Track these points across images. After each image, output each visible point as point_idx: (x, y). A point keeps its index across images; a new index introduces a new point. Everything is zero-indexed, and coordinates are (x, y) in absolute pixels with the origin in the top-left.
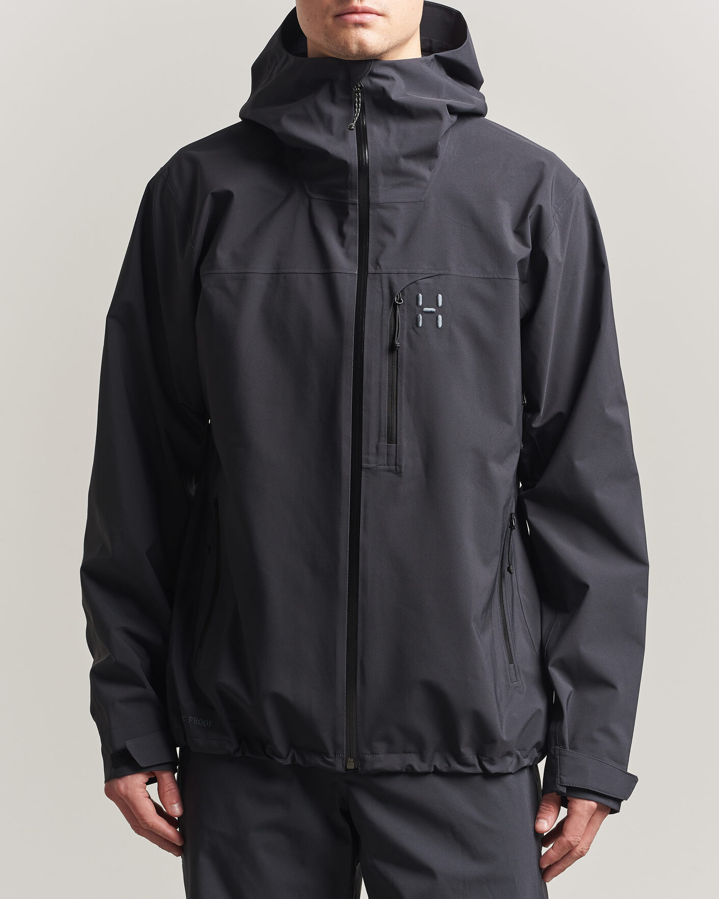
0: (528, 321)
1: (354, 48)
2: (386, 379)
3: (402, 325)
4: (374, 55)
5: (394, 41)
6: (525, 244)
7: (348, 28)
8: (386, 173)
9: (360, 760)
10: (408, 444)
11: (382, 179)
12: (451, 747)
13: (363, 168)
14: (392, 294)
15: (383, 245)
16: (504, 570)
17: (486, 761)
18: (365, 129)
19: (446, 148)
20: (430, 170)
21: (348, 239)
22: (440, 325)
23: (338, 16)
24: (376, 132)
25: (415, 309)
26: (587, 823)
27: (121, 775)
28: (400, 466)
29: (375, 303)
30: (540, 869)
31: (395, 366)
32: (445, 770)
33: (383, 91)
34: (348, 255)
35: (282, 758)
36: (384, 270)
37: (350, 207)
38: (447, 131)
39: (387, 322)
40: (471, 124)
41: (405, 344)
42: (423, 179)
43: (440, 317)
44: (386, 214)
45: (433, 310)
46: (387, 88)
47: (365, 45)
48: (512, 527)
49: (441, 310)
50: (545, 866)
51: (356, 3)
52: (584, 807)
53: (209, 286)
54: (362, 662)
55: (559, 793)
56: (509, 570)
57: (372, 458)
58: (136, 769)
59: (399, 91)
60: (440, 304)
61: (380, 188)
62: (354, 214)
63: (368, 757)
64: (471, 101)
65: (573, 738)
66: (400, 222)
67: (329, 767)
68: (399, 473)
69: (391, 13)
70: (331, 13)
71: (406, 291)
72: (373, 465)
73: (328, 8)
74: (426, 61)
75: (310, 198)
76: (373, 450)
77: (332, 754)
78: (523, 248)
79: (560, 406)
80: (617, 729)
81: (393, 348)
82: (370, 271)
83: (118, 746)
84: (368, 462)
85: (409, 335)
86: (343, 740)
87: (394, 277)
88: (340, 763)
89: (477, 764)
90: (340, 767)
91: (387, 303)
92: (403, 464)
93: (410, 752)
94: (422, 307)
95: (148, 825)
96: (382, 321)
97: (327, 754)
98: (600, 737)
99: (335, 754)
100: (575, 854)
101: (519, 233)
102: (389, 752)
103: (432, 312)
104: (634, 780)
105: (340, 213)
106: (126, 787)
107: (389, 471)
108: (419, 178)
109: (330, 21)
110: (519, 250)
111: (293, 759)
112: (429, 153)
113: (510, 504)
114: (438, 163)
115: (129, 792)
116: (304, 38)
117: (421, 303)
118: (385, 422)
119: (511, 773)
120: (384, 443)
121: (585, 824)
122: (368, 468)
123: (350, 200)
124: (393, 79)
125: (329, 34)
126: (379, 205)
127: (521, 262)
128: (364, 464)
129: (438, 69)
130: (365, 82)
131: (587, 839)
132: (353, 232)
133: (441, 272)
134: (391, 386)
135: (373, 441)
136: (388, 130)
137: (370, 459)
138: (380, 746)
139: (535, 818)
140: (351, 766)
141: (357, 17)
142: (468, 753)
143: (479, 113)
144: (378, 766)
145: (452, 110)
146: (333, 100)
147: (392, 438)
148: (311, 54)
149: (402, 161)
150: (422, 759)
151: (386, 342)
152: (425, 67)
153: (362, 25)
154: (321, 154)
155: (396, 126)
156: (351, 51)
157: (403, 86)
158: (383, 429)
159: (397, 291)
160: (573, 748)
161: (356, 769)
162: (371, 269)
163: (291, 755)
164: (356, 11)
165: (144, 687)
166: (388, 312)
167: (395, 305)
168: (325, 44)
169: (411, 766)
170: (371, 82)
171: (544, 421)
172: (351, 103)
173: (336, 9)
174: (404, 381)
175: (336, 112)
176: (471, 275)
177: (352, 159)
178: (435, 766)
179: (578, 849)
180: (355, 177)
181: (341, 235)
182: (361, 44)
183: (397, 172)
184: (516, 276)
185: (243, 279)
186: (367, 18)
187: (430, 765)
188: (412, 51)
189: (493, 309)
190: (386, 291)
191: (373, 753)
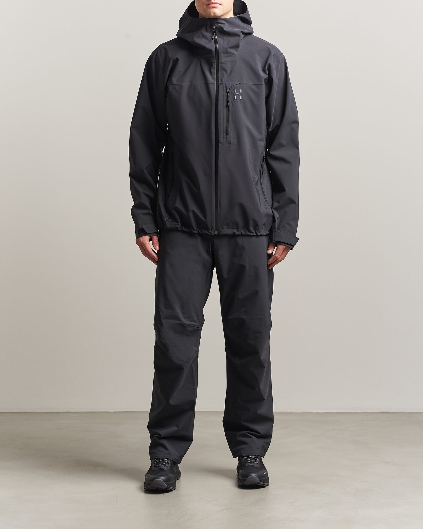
0: (268, 97)
1: (212, 14)
2: (225, 115)
3: (230, 99)
4: (219, 17)
5: (225, 12)
6: (266, 74)
7: (210, 8)
8: (224, 53)
9: (219, 231)
10: (232, 134)
11: (222, 55)
12: (247, 227)
13: (217, 52)
14: (226, 90)
15: (223, 75)
16: (261, 174)
17: (257, 231)
18: (217, 39)
19: (242, 45)
20: (237, 52)
21: (213, 73)
22: (241, 99)
23: (207, 5)
24: (220, 40)
25: (234, 94)
26: (282, 252)
27: (141, 236)
28: (230, 142)
29: (222, 92)
30: (268, 265)
31: (228, 111)
32: (244, 234)
33: (222, 28)
34: (213, 78)
35: (195, 231)
36: (224, 82)
37: (213, 63)
38: (242, 39)
39: (225, 98)
40: (249, 37)
41: (231, 104)
42: (235, 54)
43: (241, 96)
44: (224, 65)
45: (239, 94)
46: (223, 27)
47: (216, 13)
48: (263, 160)
49: (241, 94)
50: (269, 264)
51: (213, 1)
52: (281, 247)
53: (170, 88)
54: (220, 201)
55: (274, 243)
56: (262, 174)
57: (222, 139)
58: (146, 234)
59: (227, 28)
60: (241, 92)
61: (222, 57)
62: (214, 66)
63: (222, 230)
64: (249, 30)
65: (279, 227)
66: (228, 68)
67: (210, 234)
68: (230, 144)
69: (223, 4)
70: (205, 4)
71: (231, 88)
72: (222, 141)
73: (204, 3)
74: (235, 18)
75: (201, 61)
76: (222, 137)
77: (210, 230)
78: (265, 75)
79: (277, 123)
80: (292, 223)
81: (227, 106)
82: (219, 83)
83: (140, 227)
84: (220, 140)
85: (232, 101)
86: (214, 225)
87: (227, 84)
88: (213, 232)
89: (254, 232)
90: (213, 234)
91: (225, 92)
92: (231, 141)
93: (234, 229)
94: (236, 93)
95: (148, 252)
96: (224, 98)
97: (209, 230)
98: (287, 226)
99: (212, 229)
100: (278, 261)
101: (264, 71)
102: (228, 229)
103: (239, 95)
104: (298, 239)
105: (210, 65)
106: (143, 240)
107: (227, 143)
108: (234, 54)
109: (205, 7)
110: (264, 76)
111: (198, 232)
112: (236, 47)
113: (263, 153)
114: (239, 50)
115: (144, 241)
116: (198, 12)
117: (235, 92)
118: (225, 128)
119: (264, 236)
120: (225, 135)
121: (281, 252)
122: (221, 142)
123: (213, 61)
124: (225, 24)
125: (205, 10)
126: (222, 63)
127: (265, 79)
128: (219, 141)
129: (238, 20)
130: (216, 25)
131: (282, 256)
132: (214, 71)
133: (241, 82)
134: (227, 117)
135: (222, 134)
136: (224, 39)
137: (221, 140)
138: (225, 227)
139: (267, 250)
140: (216, 233)
141: (213, 5)
142: (252, 229)
143: (251, 34)
144: (225, 233)
145: (243, 33)
146: (207, 31)
147: (228, 133)
148: (200, 17)
149: (228, 49)
150: (238, 230)
151: (225, 104)
152: (234, 19)
153: (215, 7)
154: (203, 48)
155: (226, 38)
156: (211, 16)
157: (228, 26)
158: (225, 130)
159: (228, 88)
160: (278, 229)
161: (218, 234)
162: (220, 82)
163: (198, 230)
164: (213, 3)
165: (150, 210)
166: (226, 95)
167: (228, 93)
168: (204, 14)
169: (234, 232)
170: (218, 25)
171: (272, 129)
172: (212, 32)
173: (207, 3)
174: (231, 116)
175: (208, 35)
176: (250, 83)
177: (214, 50)
178: (242, 233)
179: (279, 259)
180: (214, 54)
181: (211, 72)
182: (214, 13)
183: (227, 53)
184: (264, 84)
185: (181, 86)
186: (216, 5)
187: (240, 232)
188: (231, 15)
189: (257, 94)
190: (225, 89)
191: (223, 229)
